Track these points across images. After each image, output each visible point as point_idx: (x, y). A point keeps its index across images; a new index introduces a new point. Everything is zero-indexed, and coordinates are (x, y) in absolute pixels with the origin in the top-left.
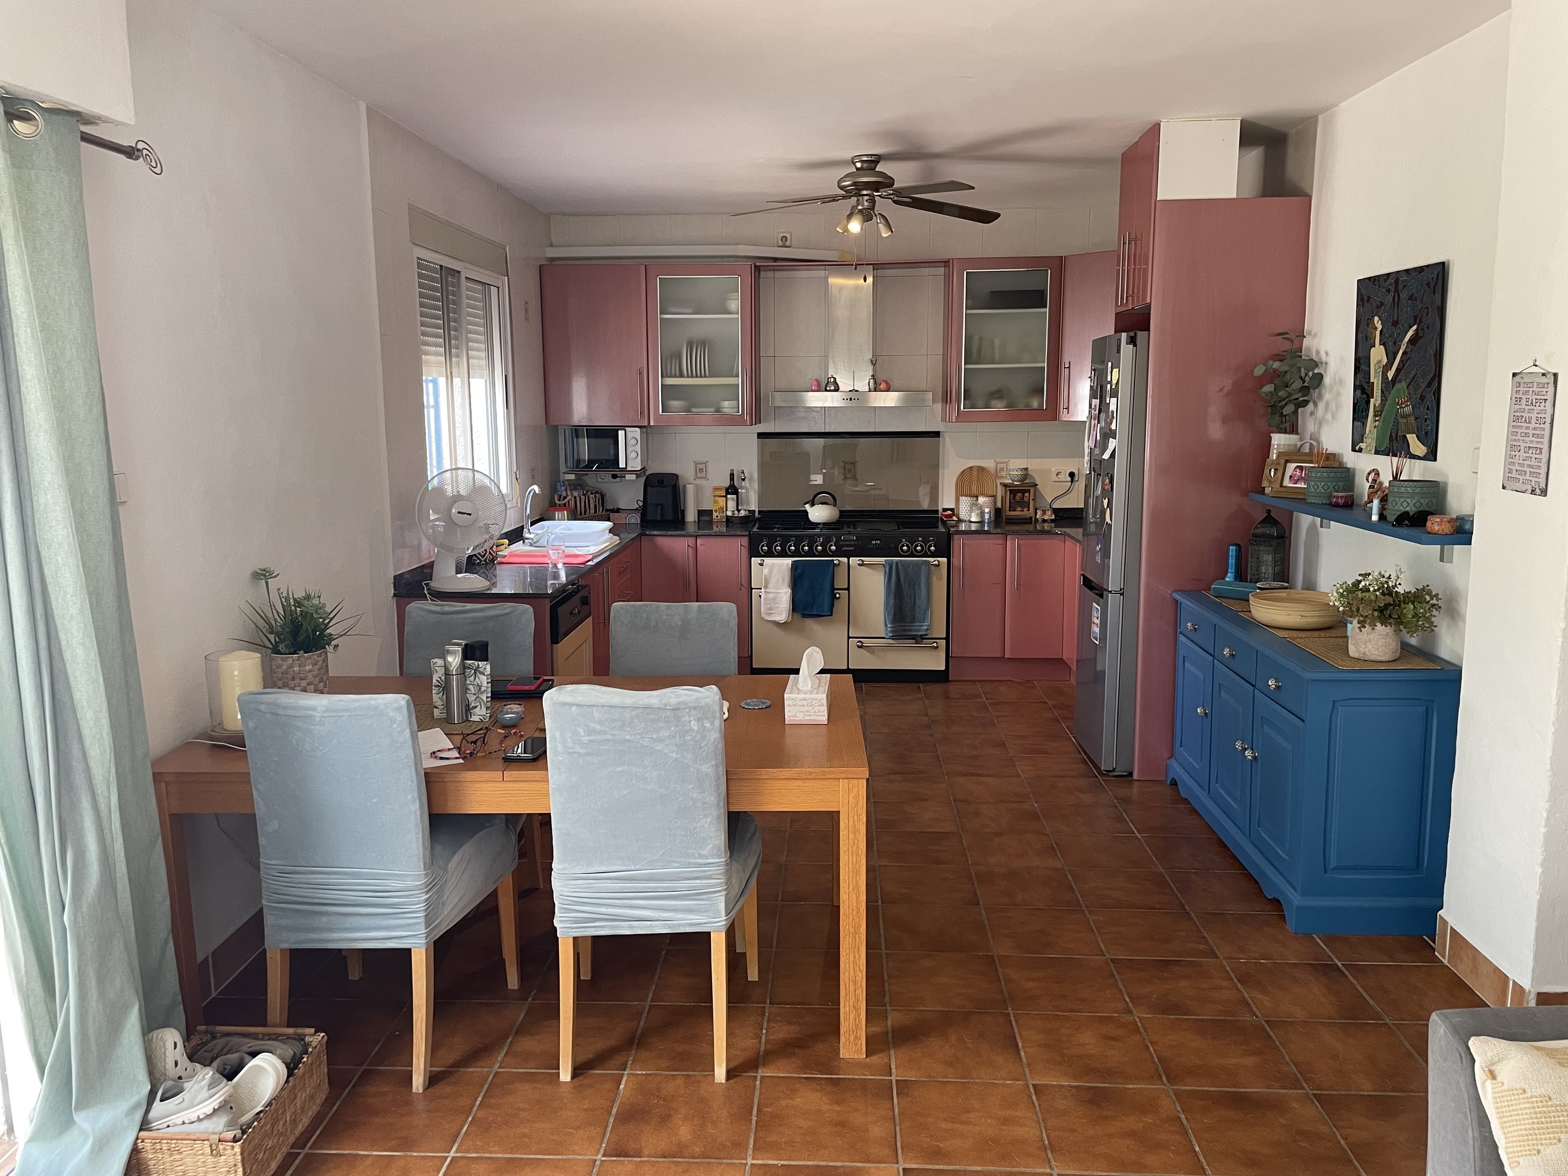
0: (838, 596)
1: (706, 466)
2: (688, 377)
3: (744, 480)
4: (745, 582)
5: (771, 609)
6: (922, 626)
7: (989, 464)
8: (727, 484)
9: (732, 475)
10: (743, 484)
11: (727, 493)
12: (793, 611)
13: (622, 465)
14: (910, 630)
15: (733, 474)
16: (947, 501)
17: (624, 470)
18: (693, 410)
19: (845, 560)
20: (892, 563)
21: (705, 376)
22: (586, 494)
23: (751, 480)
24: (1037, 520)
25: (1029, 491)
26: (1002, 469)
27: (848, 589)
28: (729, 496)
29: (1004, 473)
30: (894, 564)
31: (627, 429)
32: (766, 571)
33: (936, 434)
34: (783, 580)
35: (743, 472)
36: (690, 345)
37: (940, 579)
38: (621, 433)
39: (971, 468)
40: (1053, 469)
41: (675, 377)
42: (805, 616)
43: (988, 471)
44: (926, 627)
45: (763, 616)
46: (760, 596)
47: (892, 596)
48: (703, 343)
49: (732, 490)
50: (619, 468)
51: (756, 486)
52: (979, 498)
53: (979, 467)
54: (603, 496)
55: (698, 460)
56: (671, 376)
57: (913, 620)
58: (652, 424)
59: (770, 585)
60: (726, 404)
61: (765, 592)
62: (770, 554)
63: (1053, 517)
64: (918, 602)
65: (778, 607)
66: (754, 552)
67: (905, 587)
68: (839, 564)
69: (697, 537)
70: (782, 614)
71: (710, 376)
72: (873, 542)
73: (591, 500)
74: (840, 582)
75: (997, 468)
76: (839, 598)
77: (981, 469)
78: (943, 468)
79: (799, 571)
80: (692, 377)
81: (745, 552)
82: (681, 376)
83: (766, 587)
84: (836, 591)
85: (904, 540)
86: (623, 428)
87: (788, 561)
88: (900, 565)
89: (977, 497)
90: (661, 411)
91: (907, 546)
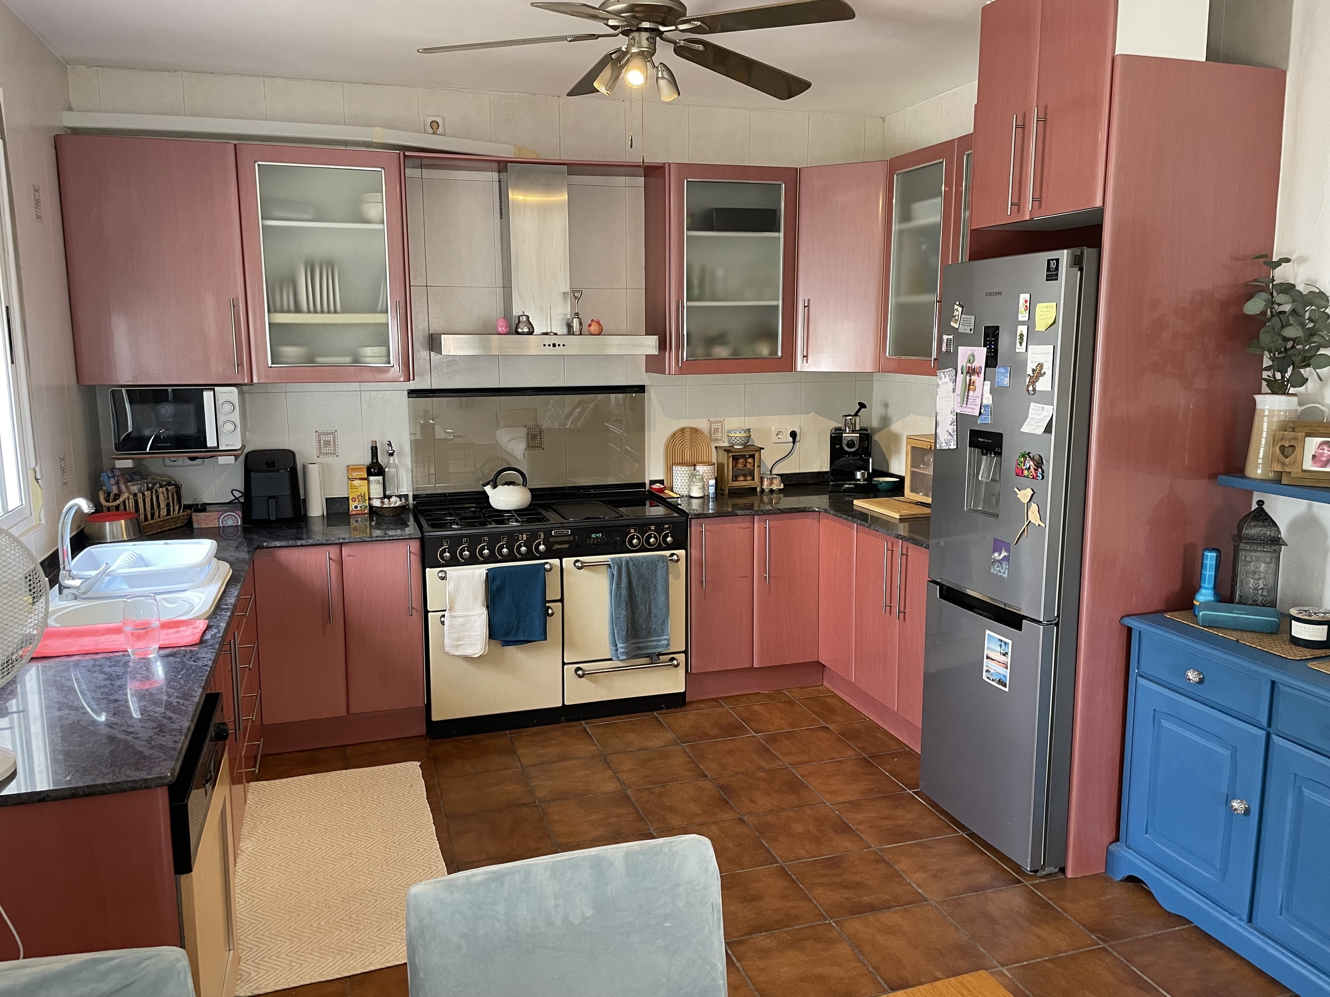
0: (550, 612)
1: (334, 437)
2: (309, 312)
3: (391, 455)
4: (417, 603)
5: (459, 639)
6: (659, 641)
7: (702, 424)
8: (367, 460)
9: (374, 450)
10: (391, 461)
11: (370, 474)
12: (490, 638)
13: (211, 442)
14: (646, 648)
15: (376, 447)
16: (654, 471)
17: (216, 450)
18: (319, 360)
19: (556, 562)
20: (621, 563)
21: (335, 312)
22: (152, 488)
23: (400, 454)
24: (763, 490)
25: (753, 456)
26: (716, 430)
27: (562, 600)
28: (372, 478)
29: (719, 435)
30: (624, 563)
31: (216, 388)
32: (450, 586)
33: (641, 389)
34: (475, 598)
35: (390, 444)
36: (310, 268)
37: (677, 577)
38: (207, 396)
39: (683, 430)
40: (773, 429)
41: (289, 311)
42: (507, 643)
43: (702, 433)
44: (665, 642)
45: (447, 649)
46: (443, 623)
47: (623, 605)
48: (330, 265)
49: (375, 469)
50: (206, 447)
51: (408, 461)
52: (698, 468)
53: (692, 428)
54: (178, 488)
55: (320, 430)
56: (282, 311)
57: (649, 634)
58: (255, 381)
59: (457, 607)
60: (368, 351)
61: (451, 617)
62: (454, 562)
63: (782, 486)
64: (654, 611)
65: (470, 636)
66: (428, 559)
67: (639, 593)
68: (551, 569)
69: (341, 544)
70: (475, 645)
71: (344, 311)
72: (594, 536)
73: (161, 496)
74: (552, 593)
75: (710, 429)
76: (553, 614)
77: (694, 431)
78: (649, 431)
79: (498, 582)
80: (315, 312)
81: (415, 561)
82: (298, 310)
83: (451, 610)
84: (547, 605)
85: (632, 531)
86: (211, 387)
87: (480, 571)
88: (631, 564)
89: (695, 465)
90: (270, 363)
91: (638, 538)
